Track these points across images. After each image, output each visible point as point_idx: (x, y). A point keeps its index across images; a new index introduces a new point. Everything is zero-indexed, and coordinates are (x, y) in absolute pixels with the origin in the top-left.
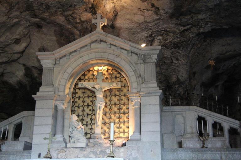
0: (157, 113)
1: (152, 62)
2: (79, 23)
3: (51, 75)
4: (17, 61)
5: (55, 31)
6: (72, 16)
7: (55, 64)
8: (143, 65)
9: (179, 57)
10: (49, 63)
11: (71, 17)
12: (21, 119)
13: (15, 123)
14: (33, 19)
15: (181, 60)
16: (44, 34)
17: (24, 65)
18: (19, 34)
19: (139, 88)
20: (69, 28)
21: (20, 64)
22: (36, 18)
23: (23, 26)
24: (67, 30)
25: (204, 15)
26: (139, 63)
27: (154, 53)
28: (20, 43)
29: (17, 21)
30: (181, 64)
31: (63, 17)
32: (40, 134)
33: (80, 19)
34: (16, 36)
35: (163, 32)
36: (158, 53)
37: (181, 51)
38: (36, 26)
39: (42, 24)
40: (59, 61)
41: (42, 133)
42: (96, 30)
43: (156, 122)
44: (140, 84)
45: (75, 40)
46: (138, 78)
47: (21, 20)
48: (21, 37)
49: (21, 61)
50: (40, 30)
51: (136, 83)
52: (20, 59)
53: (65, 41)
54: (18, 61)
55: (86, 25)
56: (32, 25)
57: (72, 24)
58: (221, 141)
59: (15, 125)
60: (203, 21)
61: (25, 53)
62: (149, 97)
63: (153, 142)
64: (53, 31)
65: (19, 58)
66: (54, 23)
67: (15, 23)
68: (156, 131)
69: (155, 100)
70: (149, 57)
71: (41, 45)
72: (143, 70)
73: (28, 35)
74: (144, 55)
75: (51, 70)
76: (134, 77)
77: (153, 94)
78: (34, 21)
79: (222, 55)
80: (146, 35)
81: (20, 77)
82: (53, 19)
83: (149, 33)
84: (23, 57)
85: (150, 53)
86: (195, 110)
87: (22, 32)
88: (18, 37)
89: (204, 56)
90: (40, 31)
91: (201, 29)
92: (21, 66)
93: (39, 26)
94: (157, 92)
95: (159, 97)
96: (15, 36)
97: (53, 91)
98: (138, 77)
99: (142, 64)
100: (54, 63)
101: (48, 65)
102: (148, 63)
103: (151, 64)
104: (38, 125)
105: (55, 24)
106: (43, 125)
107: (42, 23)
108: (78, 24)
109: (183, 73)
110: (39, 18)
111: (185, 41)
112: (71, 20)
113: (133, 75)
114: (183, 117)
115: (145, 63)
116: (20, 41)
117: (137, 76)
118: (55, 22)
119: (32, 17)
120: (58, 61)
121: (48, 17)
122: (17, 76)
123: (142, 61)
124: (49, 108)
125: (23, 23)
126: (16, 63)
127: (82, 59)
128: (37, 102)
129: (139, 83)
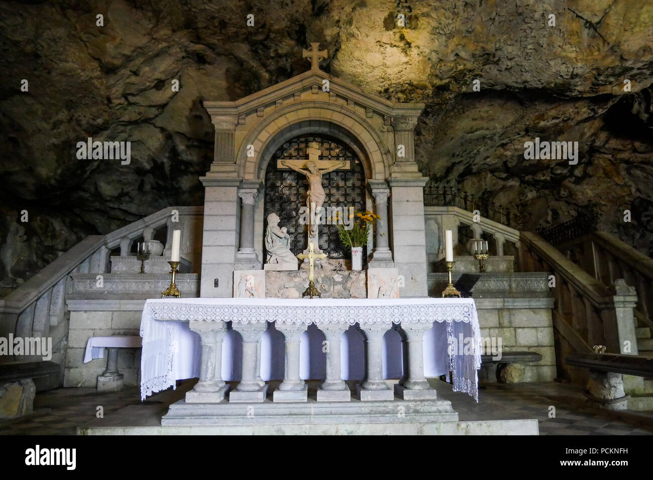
0: (420, 215)
1: (408, 131)
2: (272, 58)
3: (230, 143)
4: (151, 122)
5: (227, 70)
6: (263, 45)
7: (238, 123)
8: (391, 135)
9: (422, 130)
10: (226, 122)
11: (261, 46)
12: (166, 219)
13: (156, 226)
14: (192, 44)
15: (424, 135)
16: (206, 74)
17: (163, 130)
18: (163, 72)
19: (387, 173)
20: (253, 67)
21: (156, 127)
22: (198, 43)
23: (172, 58)
24: (250, 70)
25: (475, 63)
26: (385, 130)
27: (413, 114)
28: (163, 89)
29: (165, 47)
30: (423, 140)
31: (247, 45)
32: (215, 246)
33: (276, 50)
34: (160, 75)
35: (407, 85)
36: (419, 115)
37: (429, 119)
38: (196, 59)
39: (206, 55)
40: (244, 119)
41: (219, 244)
42: (310, 69)
43: (419, 231)
44: (389, 166)
45: (259, 89)
46: (384, 156)
47: (173, 45)
48: (167, 78)
49: (159, 122)
50: (201, 67)
51: (382, 163)
52: (157, 118)
53: (241, 90)
54: (153, 121)
55: (285, 62)
56: (188, 57)
57: (260, 59)
58: (506, 261)
59: (154, 229)
60: (471, 73)
61: (167, 109)
62: (405, 188)
63: (415, 263)
64: (224, 70)
65: (157, 116)
66: (229, 55)
67: (162, 49)
68: (420, 246)
69: (416, 194)
70: (402, 121)
71: (198, 95)
72: (393, 142)
73: (179, 74)
74: (396, 118)
75: (230, 135)
76: (378, 153)
77: (413, 184)
78: (194, 49)
79: (470, 135)
80: (380, 89)
81: (154, 150)
82: (228, 48)
83: (384, 86)
84: (163, 115)
85: (405, 114)
86: (456, 214)
87: (170, 68)
88: (163, 77)
89: (446, 134)
90: (200, 69)
91: (463, 87)
92: (157, 130)
93: (201, 60)
94: (420, 181)
95: (422, 188)
96: (158, 75)
97: (235, 172)
98: (385, 154)
99: (391, 133)
100: (236, 123)
101: (225, 124)
102: (401, 131)
103: (407, 133)
104: (212, 231)
105: (231, 56)
106: (219, 230)
107: (208, 53)
108: (271, 60)
109: (422, 156)
110: (204, 44)
111: (438, 104)
112: (260, 51)
113: (376, 151)
114: (438, 224)
115: (395, 131)
116: (164, 85)
117: (383, 152)
118: (231, 54)
119: (192, 42)
120: (242, 119)
121: (221, 43)
122: (149, 149)
123: (391, 128)
124: (230, 201)
125: (174, 50)
126: (150, 126)
127: (286, 118)
128: (207, 189)
129: (386, 165)
